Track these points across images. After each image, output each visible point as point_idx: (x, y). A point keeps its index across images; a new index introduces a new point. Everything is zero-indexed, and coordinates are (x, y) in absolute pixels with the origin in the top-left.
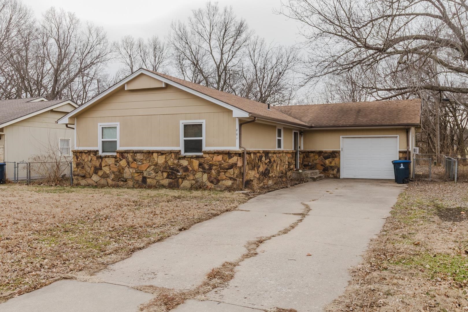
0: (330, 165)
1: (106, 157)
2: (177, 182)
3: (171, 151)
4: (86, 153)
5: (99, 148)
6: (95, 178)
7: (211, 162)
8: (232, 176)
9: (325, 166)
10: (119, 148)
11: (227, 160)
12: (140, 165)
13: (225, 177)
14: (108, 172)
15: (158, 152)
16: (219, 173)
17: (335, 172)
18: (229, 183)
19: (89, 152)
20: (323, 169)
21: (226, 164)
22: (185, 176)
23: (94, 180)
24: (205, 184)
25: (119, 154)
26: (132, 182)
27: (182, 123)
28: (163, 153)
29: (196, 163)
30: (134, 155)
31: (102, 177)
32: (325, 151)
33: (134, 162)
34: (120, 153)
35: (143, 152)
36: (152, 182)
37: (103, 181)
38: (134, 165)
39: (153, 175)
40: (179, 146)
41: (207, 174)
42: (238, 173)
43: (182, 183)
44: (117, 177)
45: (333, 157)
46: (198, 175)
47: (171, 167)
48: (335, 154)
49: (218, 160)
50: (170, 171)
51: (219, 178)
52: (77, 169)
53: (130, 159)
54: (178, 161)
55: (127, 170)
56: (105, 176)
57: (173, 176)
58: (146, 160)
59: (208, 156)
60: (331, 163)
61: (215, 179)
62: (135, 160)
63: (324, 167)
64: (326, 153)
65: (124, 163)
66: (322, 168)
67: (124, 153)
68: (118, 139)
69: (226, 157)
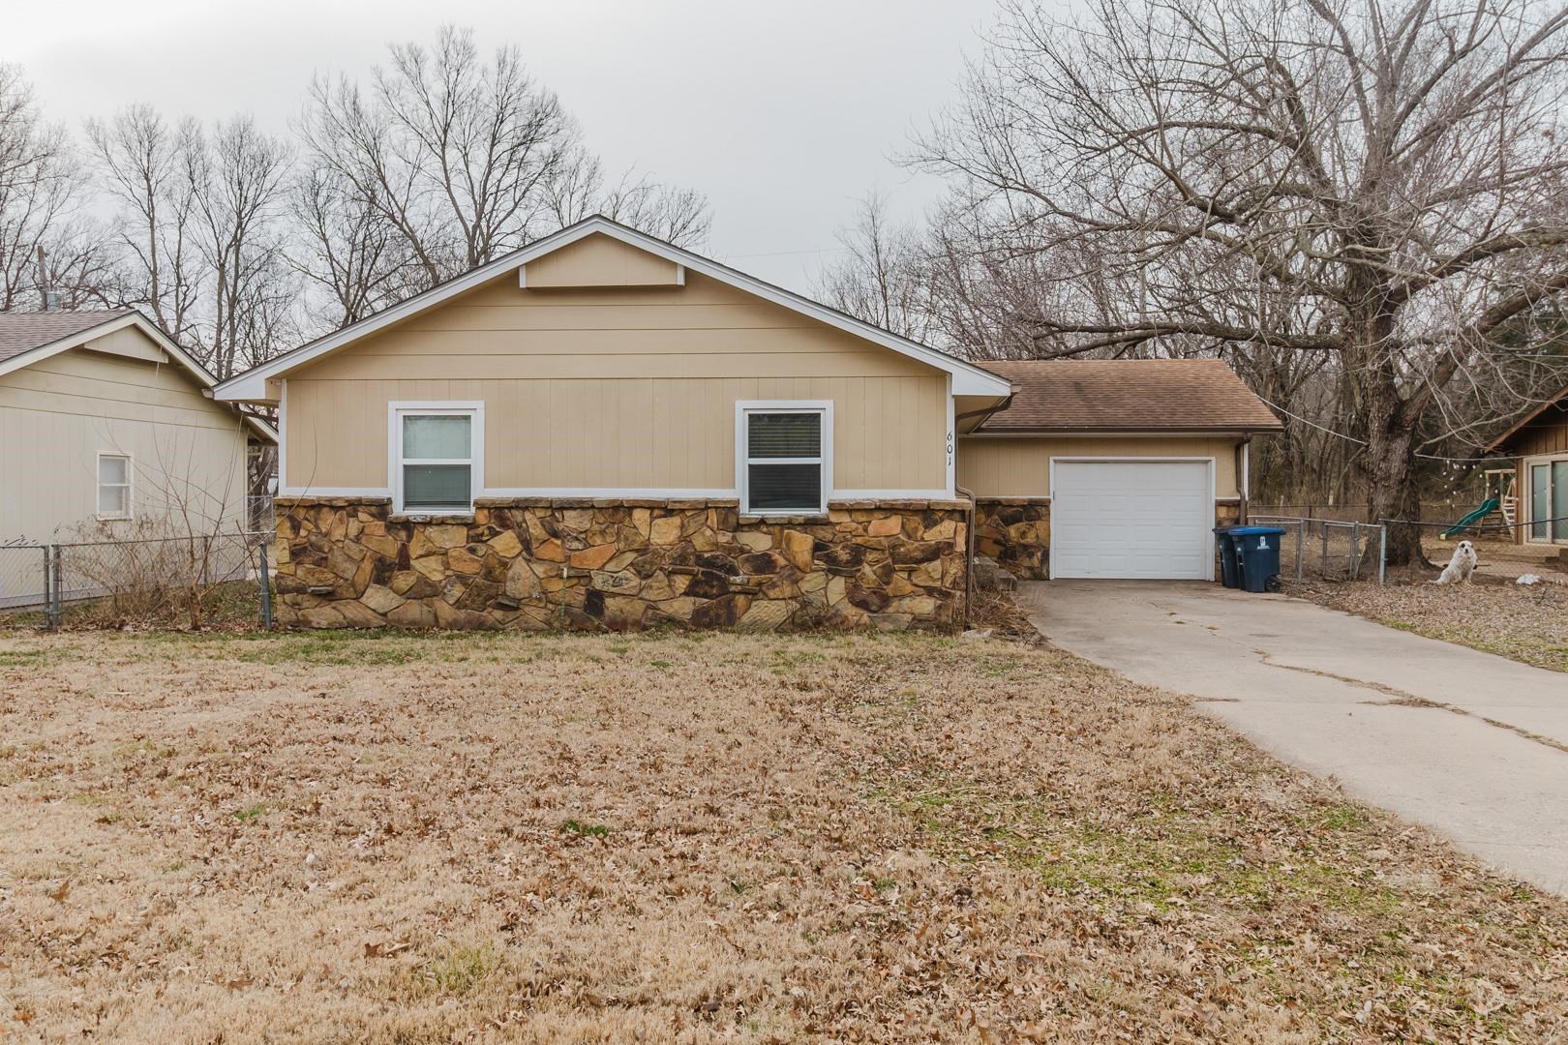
0: (1022, 541)
1: (429, 523)
2: (730, 606)
3: (707, 503)
4: (335, 509)
5: (394, 490)
6: (378, 598)
7: (859, 540)
8: (938, 584)
9: (1004, 545)
10: (479, 491)
11: (919, 534)
12: (578, 550)
13: (909, 588)
14: (437, 577)
15: (651, 506)
16: (887, 573)
17: (1036, 561)
18: (926, 605)
19: (353, 506)
20: (1001, 552)
21: (916, 544)
22: (760, 584)
23: (372, 605)
24: (838, 610)
25: (486, 512)
26: (544, 611)
27: (743, 408)
28: (673, 510)
29: (802, 544)
30: (553, 515)
31: (409, 594)
32: (1007, 500)
33: (553, 539)
34: (489, 509)
35: (593, 507)
36: (628, 608)
37: (415, 610)
38: (553, 550)
39: (633, 583)
40: (733, 486)
41: (843, 579)
42: (960, 574)
43: (747, 611)
44: (478, 595)
45: (1030, 519)
46: (812, 583)
47: (706, 555)
48: (1036, 511)
49: (884, 531)
50: (701, 569)
51: (889, 590)
52: (292, 567)
53: (536, 531)
54: (734, 538)
55: (520, 567)
56: (425, 591)
57: (712, 587)
58: (603, 533)
59: (849, 520)
60: (1023, 534)
61: (875, 593)
62: (555, 534)
63: (1002, 548)
64: (1010, 504)
65: (512, 545)
66: (998, 549)
67: (510, 508)
68: (477, 461)
69: (915, 521)
